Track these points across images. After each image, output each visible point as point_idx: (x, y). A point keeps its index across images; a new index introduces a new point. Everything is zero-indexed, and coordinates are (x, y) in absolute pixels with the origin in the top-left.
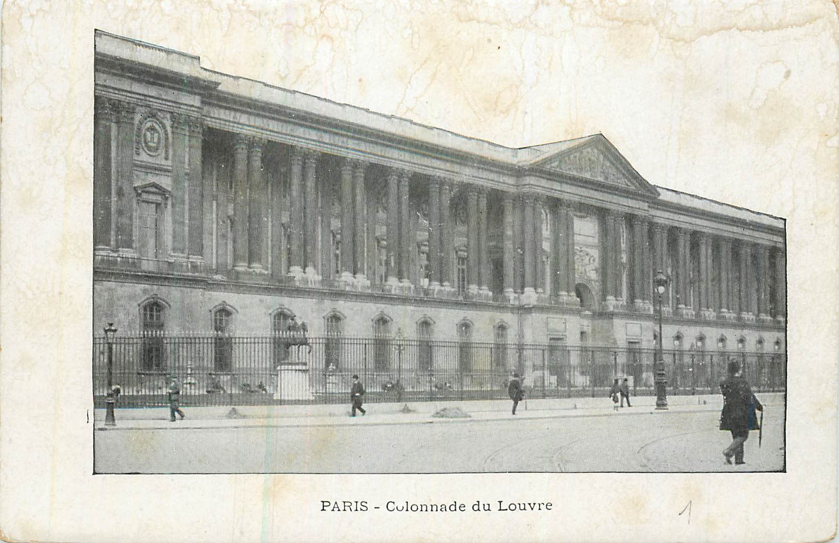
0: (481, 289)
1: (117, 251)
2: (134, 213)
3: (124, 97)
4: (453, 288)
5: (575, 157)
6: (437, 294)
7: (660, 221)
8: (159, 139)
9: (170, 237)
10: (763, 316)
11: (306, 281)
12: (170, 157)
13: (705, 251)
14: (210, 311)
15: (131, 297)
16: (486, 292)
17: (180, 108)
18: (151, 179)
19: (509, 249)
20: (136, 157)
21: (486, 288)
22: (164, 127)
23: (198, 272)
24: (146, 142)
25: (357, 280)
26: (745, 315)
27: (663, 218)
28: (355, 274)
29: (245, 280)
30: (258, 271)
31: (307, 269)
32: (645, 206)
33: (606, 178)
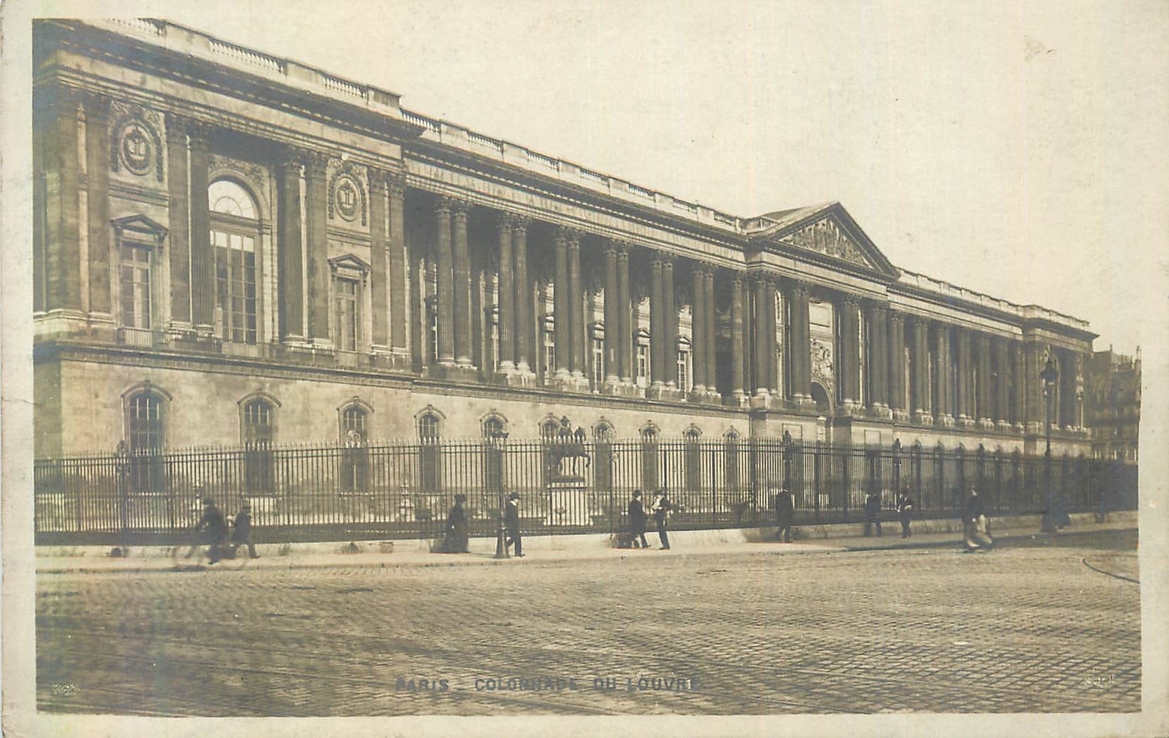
0: (708, 390)
1: (312, 342)
2: (329, 293)
3: (314, 145)
4: (678, 388)
5: (810, 230)
6: (662, 395)
7: (897, 307)
8: (355, 200)
9: (370, 324)
10: (1002, 423)
11: (519, 379)
12: (368, 223)
13: (944, 346)
14: (415, 417)
15: (329, 400)
16: (714, 393)
17: (378, 160)
18: (347, 249)
19: (738, 340)
20: (329, 221)
21: (714, 388)
22: (360, 185)
23: (402, 368)
24: (340, 204)
25: (574, 378)
26: (983, 421)
27: (900, 302)
28: (570, 371)
29: (452, 377)
30: (466, 367)
31: (520, 365)
32: (883, 289)
33: (843, 255)
